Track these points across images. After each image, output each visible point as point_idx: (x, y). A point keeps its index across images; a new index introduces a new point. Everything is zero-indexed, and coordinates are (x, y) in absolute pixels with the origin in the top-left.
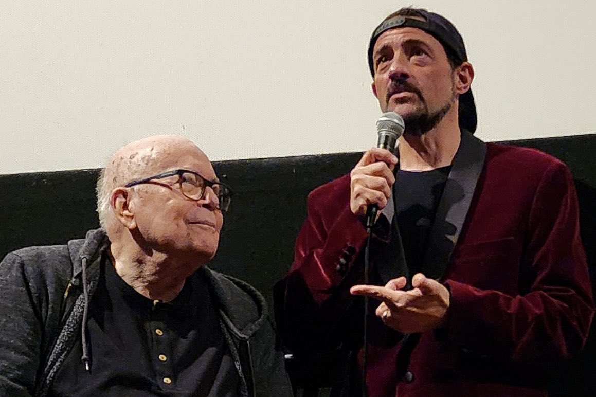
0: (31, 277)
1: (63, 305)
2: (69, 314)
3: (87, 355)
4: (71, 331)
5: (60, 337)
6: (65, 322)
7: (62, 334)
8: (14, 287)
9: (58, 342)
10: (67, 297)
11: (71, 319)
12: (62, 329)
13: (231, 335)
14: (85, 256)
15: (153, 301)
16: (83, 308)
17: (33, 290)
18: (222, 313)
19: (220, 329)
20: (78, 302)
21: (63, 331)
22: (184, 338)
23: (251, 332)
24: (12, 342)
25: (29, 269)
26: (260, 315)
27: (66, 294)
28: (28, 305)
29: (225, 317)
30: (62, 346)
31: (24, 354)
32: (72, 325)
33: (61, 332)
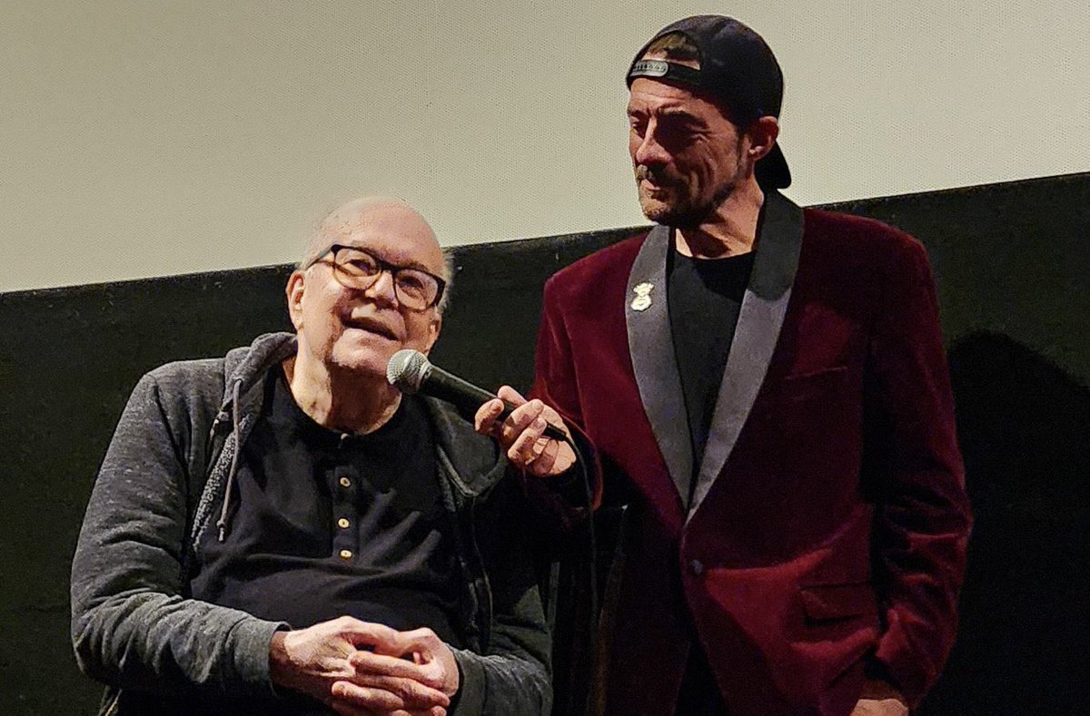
0: (169, 406)
1: (209, 447)
2: (215, 463)
3: (224, 520)
4: (217, 487)
5: (203, 497)
6: (210, 473)
7: (205, 492)
8: (148, 421)
9: (201, 503)
10: (214, 436)
11: (217, 469)
12: (205, 484)
13: (453, 487)
14: (240, 377)
15: (341, 435)
16: (233, 452)
17: (172, 427)
18: (443, 454)
19: (438, 479)
20: (227, 445)
21: (206, 487)
22: (383, 493)
23: (482, 487)
24: (149, 497)
25: (166, 396)
26: (496, 461)
27: (212, 432)
28: (167, 446)
29: (447, 460)
30: (206, 509)
31: (165, 514)
32: (218, 478)
33: (204, 489)
